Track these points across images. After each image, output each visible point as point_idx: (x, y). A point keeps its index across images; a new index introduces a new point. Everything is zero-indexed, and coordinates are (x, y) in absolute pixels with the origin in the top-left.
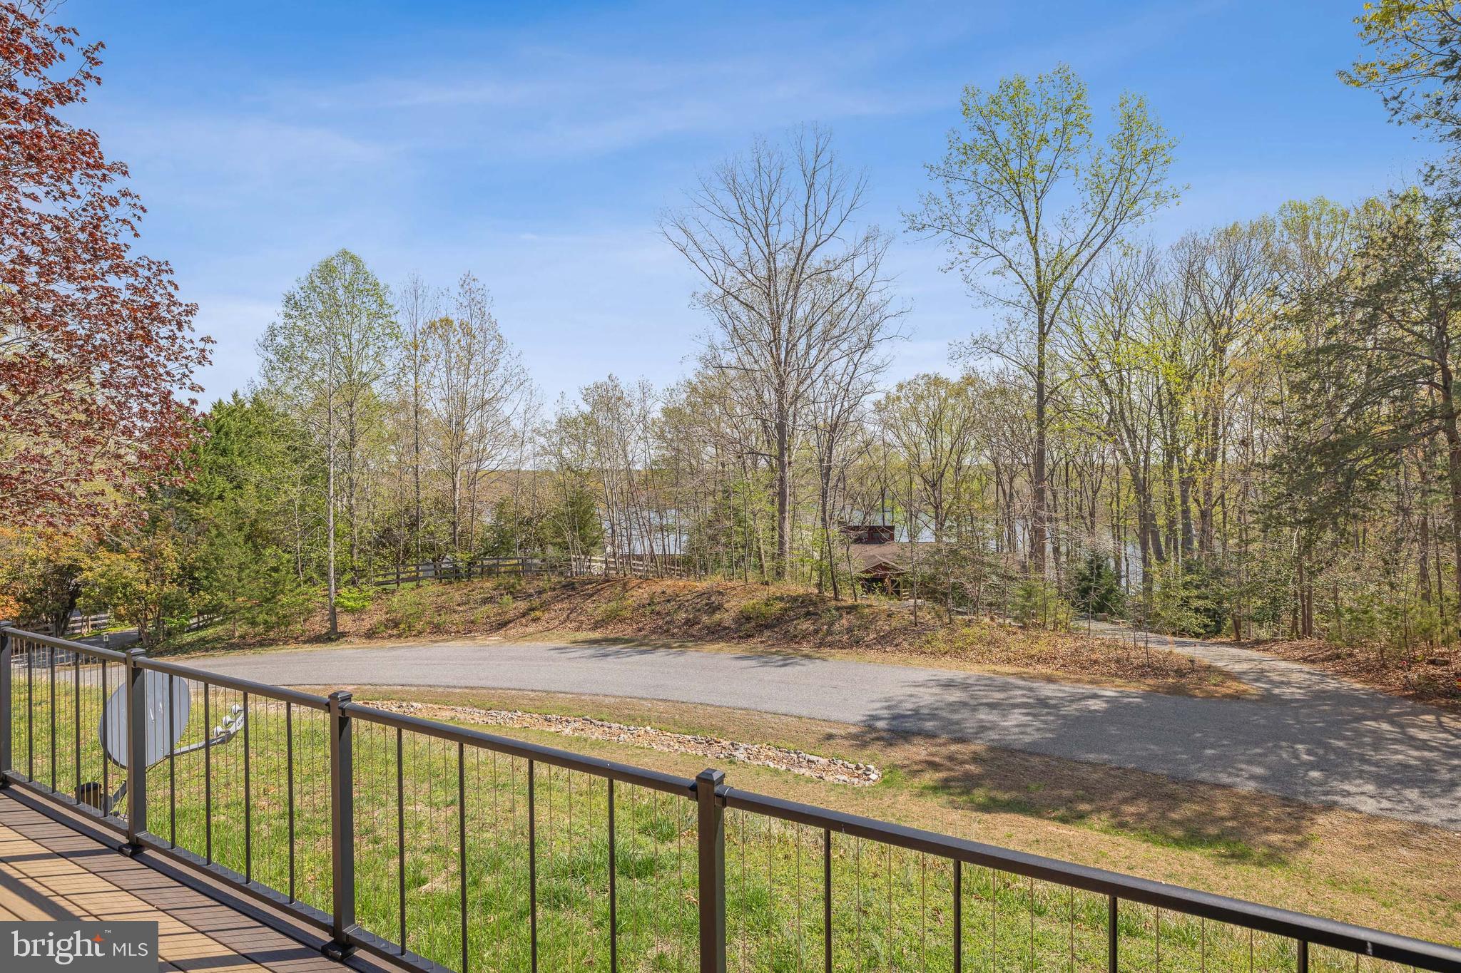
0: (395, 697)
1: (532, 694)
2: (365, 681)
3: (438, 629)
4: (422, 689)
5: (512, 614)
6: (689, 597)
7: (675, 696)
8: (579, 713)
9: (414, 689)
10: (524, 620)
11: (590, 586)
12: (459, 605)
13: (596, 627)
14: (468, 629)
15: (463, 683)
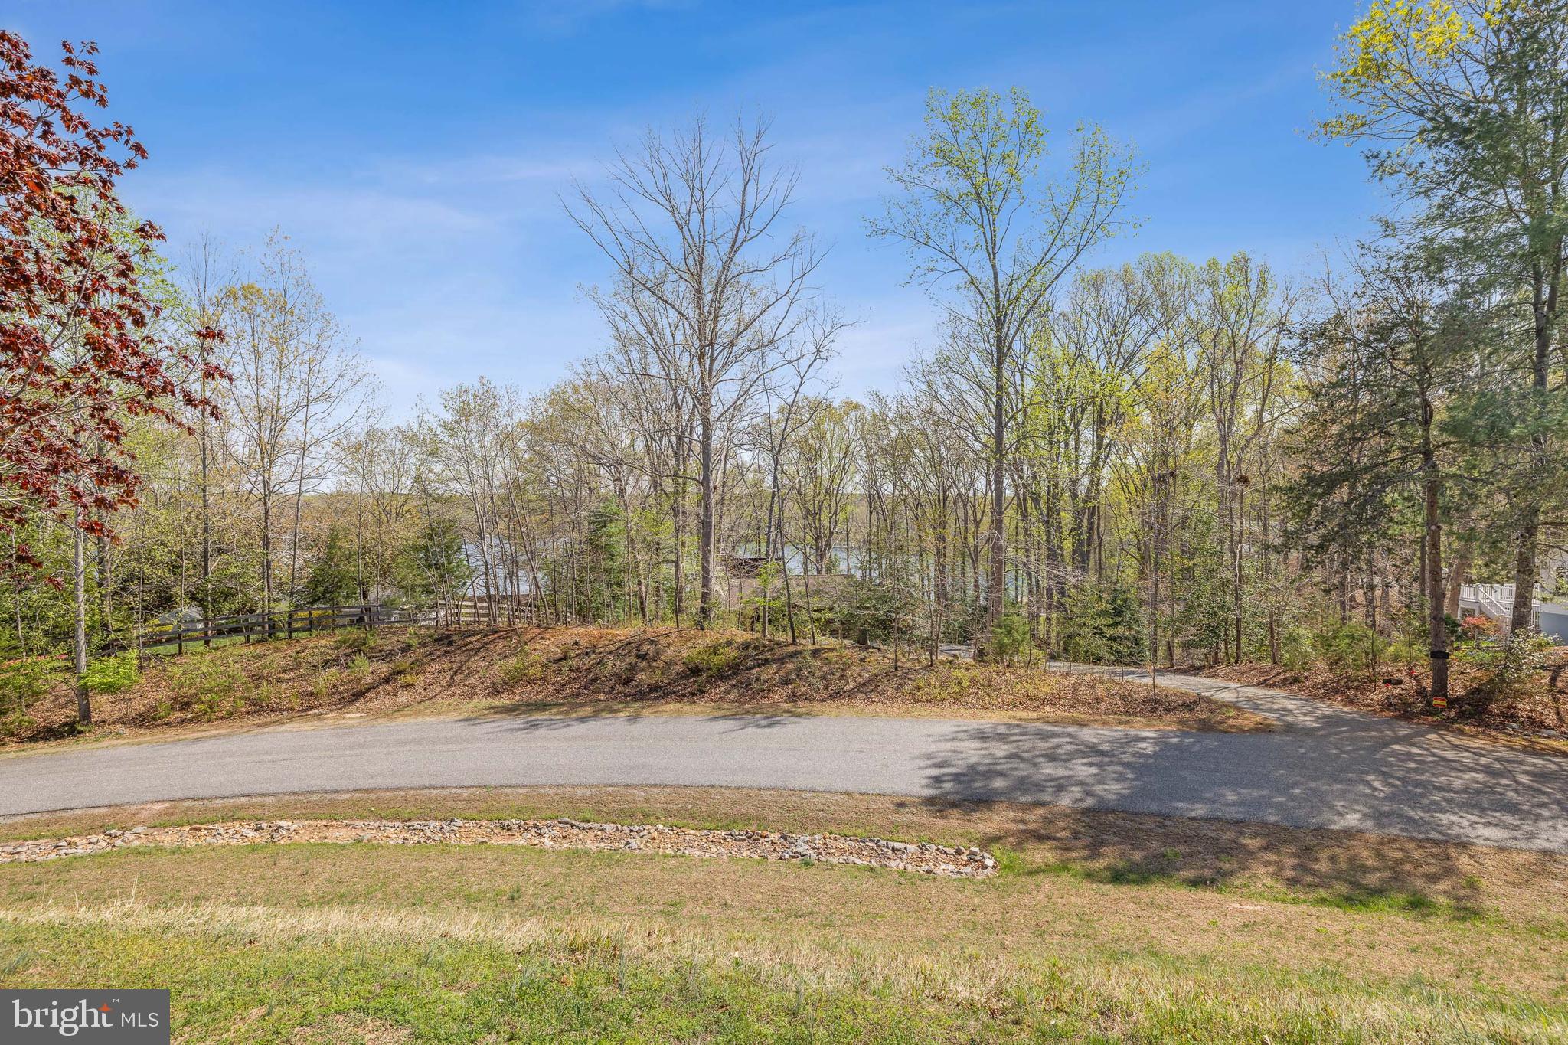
0: (242, 814)
1: (466, 793)
2: (180, 794)
3: (259, 707)
4: (285, 799)
5: (369, 679)
6: (612, 648)
7: (669, 778)
8: (549, 813)
9: (270, 800)
10: (389, 688)
12: (284, 671)
13: (496, 691)
14: (308, 704)
15: (345, 784)
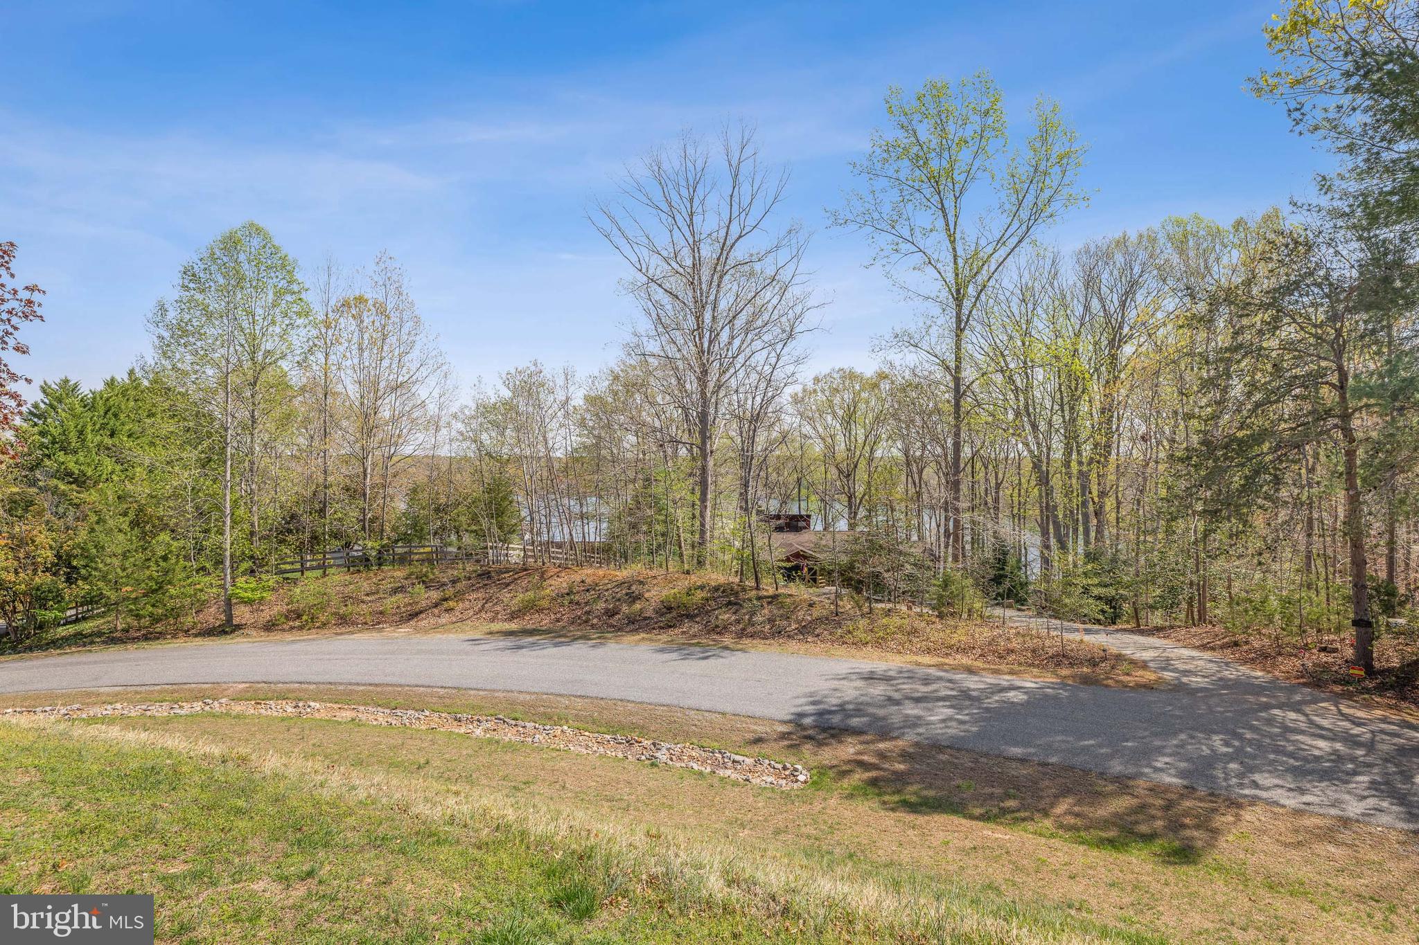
0: (290, 696)
1: (442, 691)
2: (259, 678)
3: (344, 621)
4: (321, 687)
5: (424, 603)
6: (609, 586)
7: (593, 691)
8: (492, 711)
9: (312, 687)
10: (436, 611)
11: (507, 575)
12: (367, 595)
13: (513, 616)
14: (378, 620)
15: (367, 679)
